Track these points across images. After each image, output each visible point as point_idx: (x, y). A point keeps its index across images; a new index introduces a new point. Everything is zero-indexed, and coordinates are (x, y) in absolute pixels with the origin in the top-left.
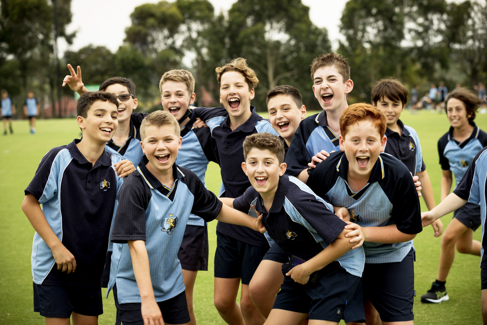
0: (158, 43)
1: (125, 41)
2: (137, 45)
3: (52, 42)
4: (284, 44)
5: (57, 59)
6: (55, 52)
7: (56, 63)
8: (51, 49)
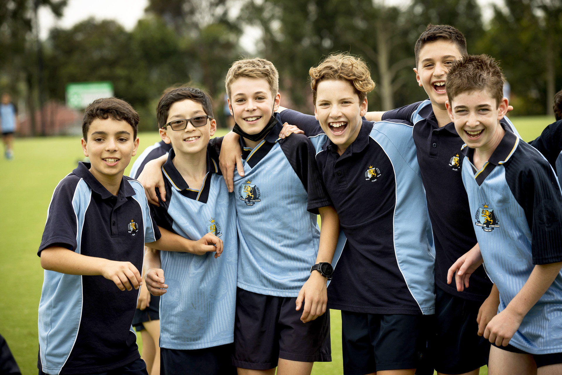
0: (201, 13)
1: (147, 10)
2: (167, 18)
3: (29, 15)
4: (404, 13)
5: (38, 42)
6: (34, 30)
7: (36, 49)
8: (28, 25)
